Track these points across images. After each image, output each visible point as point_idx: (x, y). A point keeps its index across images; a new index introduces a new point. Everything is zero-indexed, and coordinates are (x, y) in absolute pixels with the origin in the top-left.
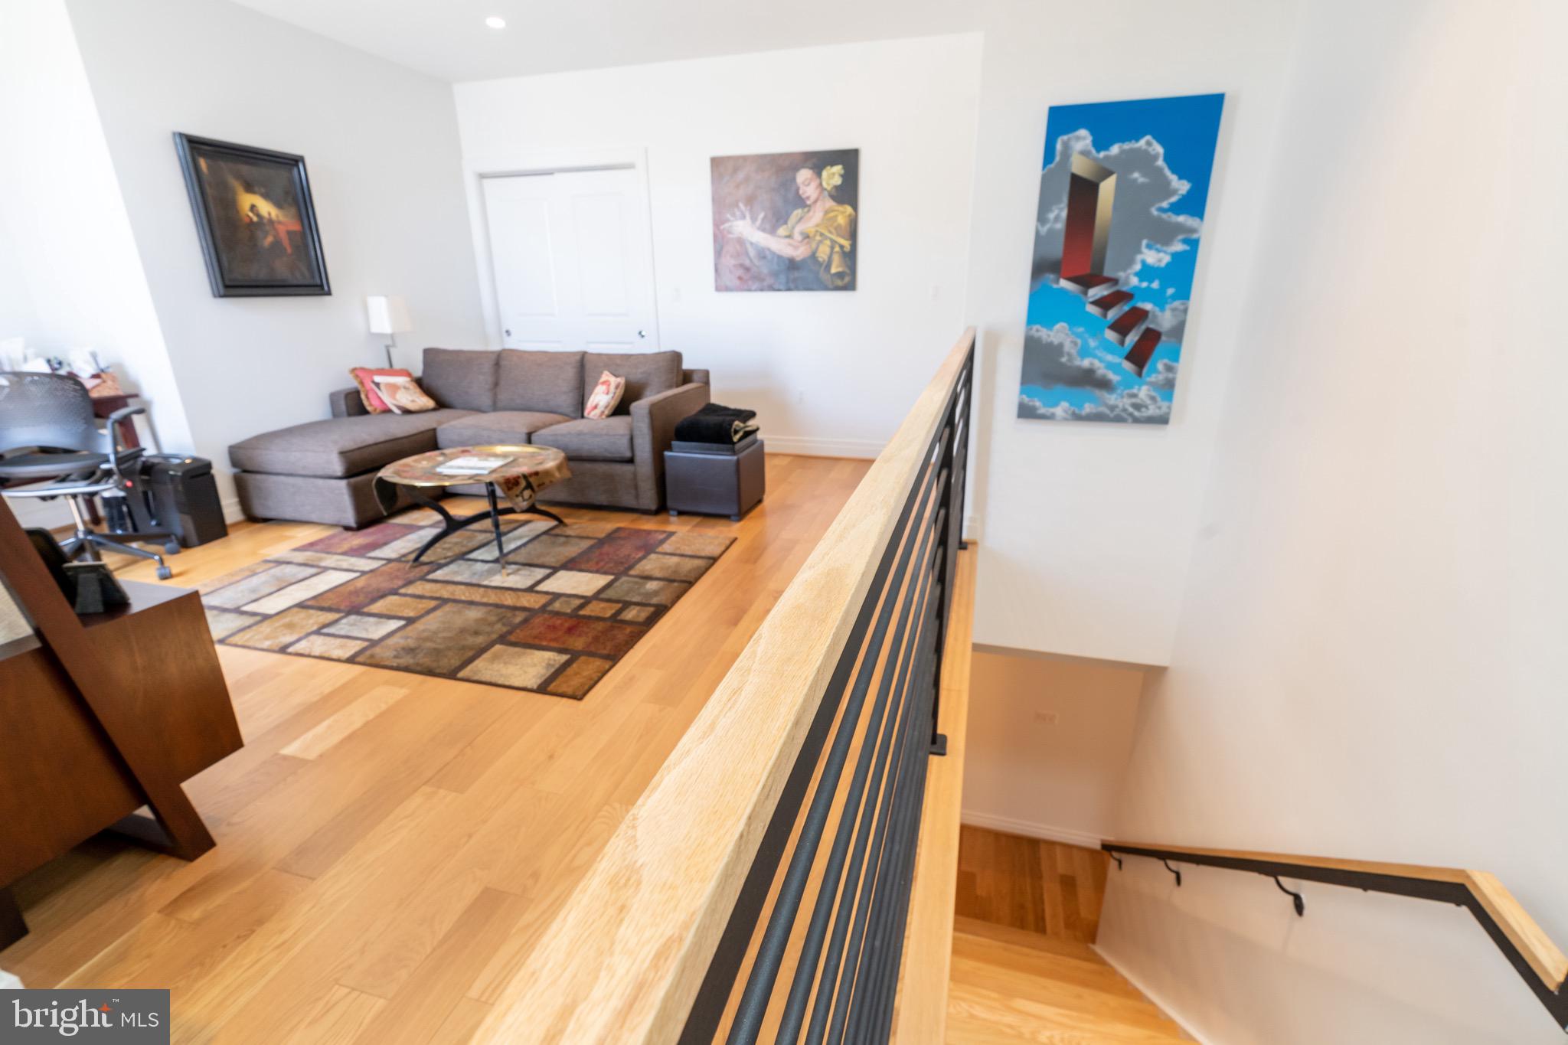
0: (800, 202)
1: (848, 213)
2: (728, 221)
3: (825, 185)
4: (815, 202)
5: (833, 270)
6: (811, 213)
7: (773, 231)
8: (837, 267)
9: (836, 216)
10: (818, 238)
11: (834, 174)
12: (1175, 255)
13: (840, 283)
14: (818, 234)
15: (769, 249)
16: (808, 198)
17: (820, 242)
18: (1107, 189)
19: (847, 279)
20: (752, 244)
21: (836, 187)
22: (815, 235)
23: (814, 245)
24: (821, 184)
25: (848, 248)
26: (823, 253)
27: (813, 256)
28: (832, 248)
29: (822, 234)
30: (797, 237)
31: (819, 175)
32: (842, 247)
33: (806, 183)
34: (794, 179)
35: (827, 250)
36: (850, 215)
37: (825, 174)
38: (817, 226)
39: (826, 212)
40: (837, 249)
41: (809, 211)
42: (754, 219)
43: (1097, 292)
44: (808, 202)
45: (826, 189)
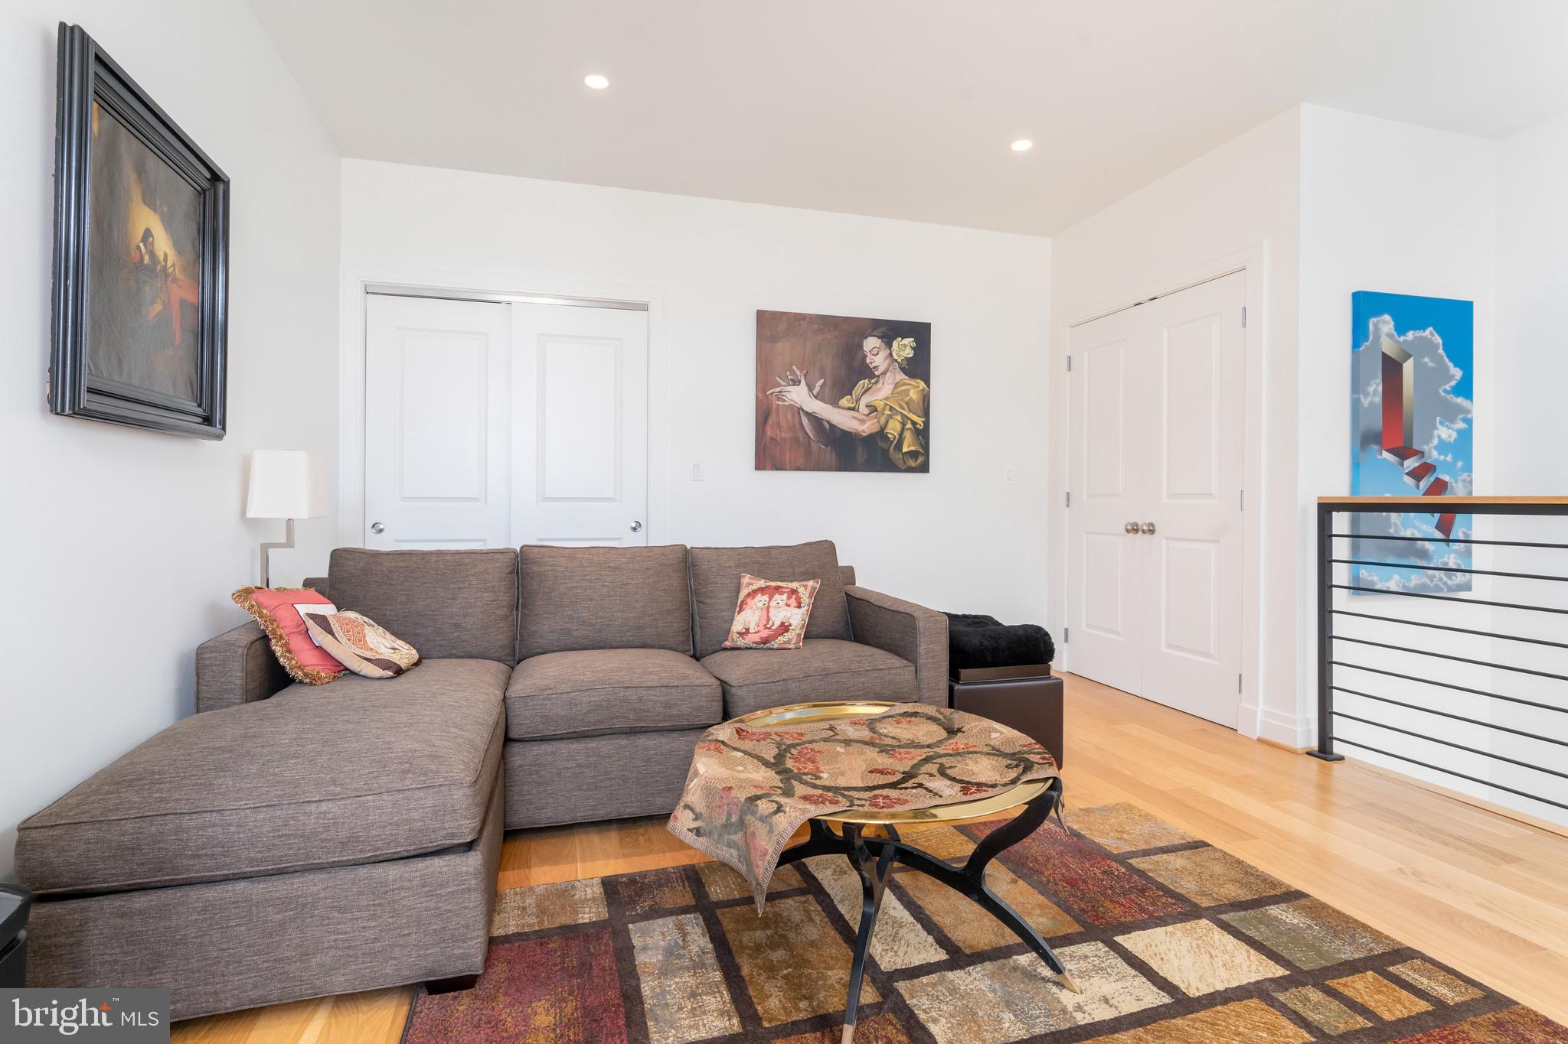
0: (867, 372)
1: (921, 388)
2: (779, 385)
3: (894, 354)
4: (884, 373)
5: (905, 449)
6: (880, 385)
7: (834, 402)
8: (909, 446)
9: (908, 390)
10: (887, 412)
11: (905, 346)
12: (1459, 432)
13: (913, 464)
14: (888, 407)
15: (828, 422)
16: (876, 367)
17: (890, 416)
18: (1408, 367)
19: (920, 459)
20: (808, 414)
21: (907, 359)
22: (884, 410)
23: (883, 421)
24: (891, 355)
25: (921, 427)
26: (893, 429)
27: (882, 433)
28: (903, 424)
29: (891, 409)
30: (863, 409)
31: (889, 345)
32: (914, 423)
33: (875, 353)
34: (861, 346)
35: (899, 427)
36: (923, 390)
37: (895, 344)
38: (887, 399)
39: (897, 385)
40: (909, 426)
41: (877, 382)
42: (810, 388)
43: (1411, 463)
44: (877, 373)
45: (896, 361)
